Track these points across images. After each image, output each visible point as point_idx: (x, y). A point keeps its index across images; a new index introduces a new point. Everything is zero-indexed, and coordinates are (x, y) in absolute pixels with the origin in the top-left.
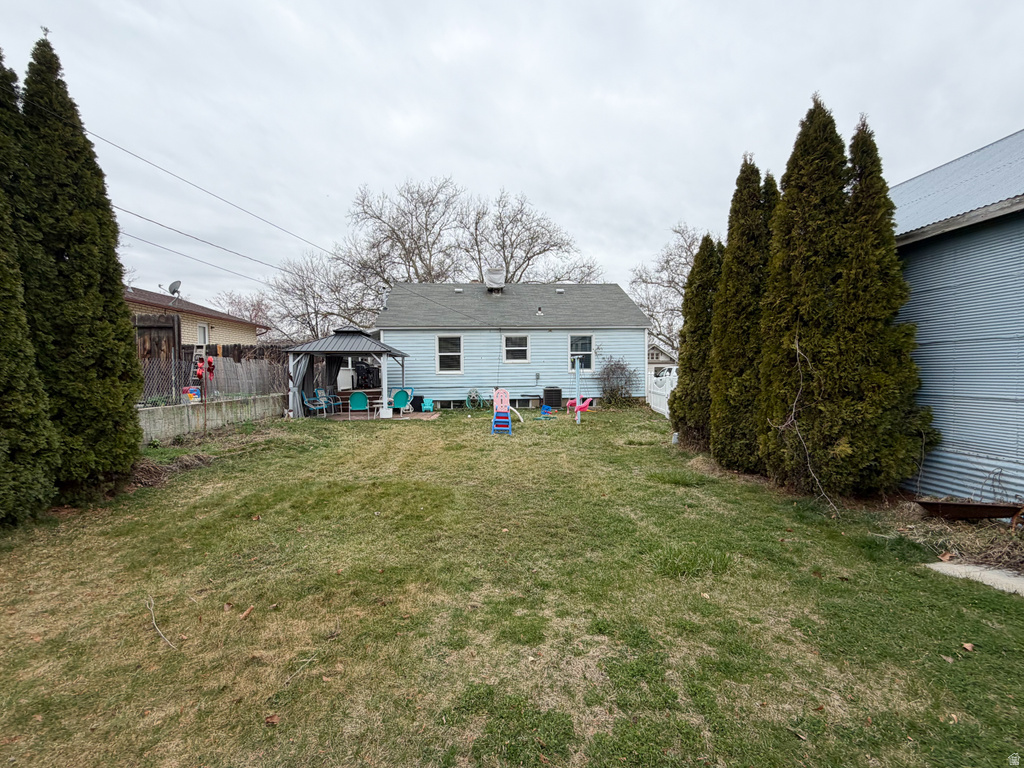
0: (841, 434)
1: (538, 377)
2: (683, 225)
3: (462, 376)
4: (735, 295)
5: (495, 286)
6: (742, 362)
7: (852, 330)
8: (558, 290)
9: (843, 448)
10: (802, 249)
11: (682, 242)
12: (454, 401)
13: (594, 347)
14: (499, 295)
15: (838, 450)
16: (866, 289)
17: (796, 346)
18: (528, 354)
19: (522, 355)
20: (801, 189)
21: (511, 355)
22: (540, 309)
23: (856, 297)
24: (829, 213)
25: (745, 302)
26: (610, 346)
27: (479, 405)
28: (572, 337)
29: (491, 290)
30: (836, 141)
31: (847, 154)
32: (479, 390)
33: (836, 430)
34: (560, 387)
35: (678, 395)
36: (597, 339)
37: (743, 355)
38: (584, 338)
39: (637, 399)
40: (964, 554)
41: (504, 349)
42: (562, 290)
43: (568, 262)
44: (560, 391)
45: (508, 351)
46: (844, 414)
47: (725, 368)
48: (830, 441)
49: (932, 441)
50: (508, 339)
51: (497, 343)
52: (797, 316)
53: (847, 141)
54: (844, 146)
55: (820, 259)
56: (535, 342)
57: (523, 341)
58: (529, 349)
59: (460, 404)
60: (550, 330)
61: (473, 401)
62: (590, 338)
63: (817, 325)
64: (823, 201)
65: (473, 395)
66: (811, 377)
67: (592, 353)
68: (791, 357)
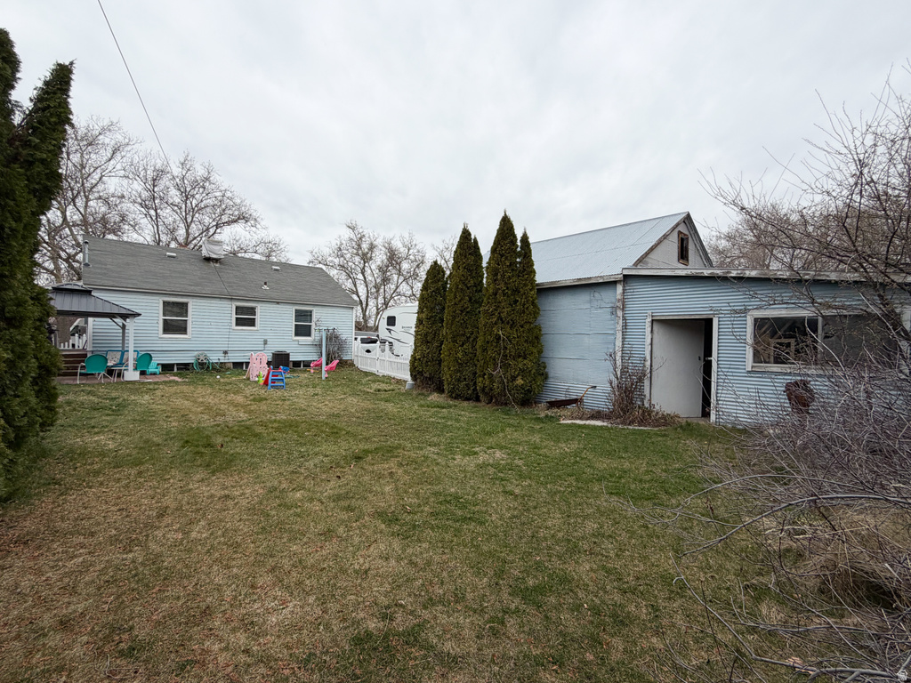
0: (518, 375)
1: (265, 342)
2: (354, 223)
3: (189, 340)
4: (460, 301)
5: (214, 256)
6: (463, 338)
7: (522, 327)
8: (274, 267)
9: (520, 381)
10: (502, 286)
11: (352, 236)
12: (178, 364)
13: (314, 319)
14: (218, 265)
15: (517, 382)
16: (527, 308)
17: (500, 333)
18: (257, 322)
19: (252, 323)
20: (502, 256)
21: (239, 322)
22: (265, 284)
23: (524, 312)
24: (513, 270)
25: (466, 306)
26: (326, 319)
27: (208, 367)
28: (296, 310)
29: (208, 259)
30: (515, 237)
31: (519, 244)
32: (209, 354)
33: (516, 373)
34: (288, 352)
35: (418, 357)
36: (317, 313)
37: (463, 335)
38: (306, 311)
39: (346, 361)
40: (566, 418)
41: (234, 316)
42: (278, 268)
43: (256, 237)
44: (288, 355)
45: (237, 318)
46: (520, 366)
47: (455, 341)
48: (514, 378)
49: (546, 377)
50: (237, 308)
51: (228, 311)
52: (500, 318)
53: (519, 238)
54: (517, 240)
55: (510, 292)
56: (263, 312)
57: (252, 311)
58: (258, 317)
59: (185, 367)
60: (278, 303)
61: (202, 365)
62: (311, 312)
63: (508, 323)
64: (510, 265)
65: (202, 358)
66: (506, 348)
67: (313, 324)
68: (498, 338)
